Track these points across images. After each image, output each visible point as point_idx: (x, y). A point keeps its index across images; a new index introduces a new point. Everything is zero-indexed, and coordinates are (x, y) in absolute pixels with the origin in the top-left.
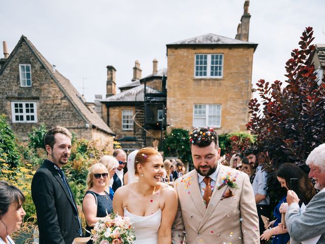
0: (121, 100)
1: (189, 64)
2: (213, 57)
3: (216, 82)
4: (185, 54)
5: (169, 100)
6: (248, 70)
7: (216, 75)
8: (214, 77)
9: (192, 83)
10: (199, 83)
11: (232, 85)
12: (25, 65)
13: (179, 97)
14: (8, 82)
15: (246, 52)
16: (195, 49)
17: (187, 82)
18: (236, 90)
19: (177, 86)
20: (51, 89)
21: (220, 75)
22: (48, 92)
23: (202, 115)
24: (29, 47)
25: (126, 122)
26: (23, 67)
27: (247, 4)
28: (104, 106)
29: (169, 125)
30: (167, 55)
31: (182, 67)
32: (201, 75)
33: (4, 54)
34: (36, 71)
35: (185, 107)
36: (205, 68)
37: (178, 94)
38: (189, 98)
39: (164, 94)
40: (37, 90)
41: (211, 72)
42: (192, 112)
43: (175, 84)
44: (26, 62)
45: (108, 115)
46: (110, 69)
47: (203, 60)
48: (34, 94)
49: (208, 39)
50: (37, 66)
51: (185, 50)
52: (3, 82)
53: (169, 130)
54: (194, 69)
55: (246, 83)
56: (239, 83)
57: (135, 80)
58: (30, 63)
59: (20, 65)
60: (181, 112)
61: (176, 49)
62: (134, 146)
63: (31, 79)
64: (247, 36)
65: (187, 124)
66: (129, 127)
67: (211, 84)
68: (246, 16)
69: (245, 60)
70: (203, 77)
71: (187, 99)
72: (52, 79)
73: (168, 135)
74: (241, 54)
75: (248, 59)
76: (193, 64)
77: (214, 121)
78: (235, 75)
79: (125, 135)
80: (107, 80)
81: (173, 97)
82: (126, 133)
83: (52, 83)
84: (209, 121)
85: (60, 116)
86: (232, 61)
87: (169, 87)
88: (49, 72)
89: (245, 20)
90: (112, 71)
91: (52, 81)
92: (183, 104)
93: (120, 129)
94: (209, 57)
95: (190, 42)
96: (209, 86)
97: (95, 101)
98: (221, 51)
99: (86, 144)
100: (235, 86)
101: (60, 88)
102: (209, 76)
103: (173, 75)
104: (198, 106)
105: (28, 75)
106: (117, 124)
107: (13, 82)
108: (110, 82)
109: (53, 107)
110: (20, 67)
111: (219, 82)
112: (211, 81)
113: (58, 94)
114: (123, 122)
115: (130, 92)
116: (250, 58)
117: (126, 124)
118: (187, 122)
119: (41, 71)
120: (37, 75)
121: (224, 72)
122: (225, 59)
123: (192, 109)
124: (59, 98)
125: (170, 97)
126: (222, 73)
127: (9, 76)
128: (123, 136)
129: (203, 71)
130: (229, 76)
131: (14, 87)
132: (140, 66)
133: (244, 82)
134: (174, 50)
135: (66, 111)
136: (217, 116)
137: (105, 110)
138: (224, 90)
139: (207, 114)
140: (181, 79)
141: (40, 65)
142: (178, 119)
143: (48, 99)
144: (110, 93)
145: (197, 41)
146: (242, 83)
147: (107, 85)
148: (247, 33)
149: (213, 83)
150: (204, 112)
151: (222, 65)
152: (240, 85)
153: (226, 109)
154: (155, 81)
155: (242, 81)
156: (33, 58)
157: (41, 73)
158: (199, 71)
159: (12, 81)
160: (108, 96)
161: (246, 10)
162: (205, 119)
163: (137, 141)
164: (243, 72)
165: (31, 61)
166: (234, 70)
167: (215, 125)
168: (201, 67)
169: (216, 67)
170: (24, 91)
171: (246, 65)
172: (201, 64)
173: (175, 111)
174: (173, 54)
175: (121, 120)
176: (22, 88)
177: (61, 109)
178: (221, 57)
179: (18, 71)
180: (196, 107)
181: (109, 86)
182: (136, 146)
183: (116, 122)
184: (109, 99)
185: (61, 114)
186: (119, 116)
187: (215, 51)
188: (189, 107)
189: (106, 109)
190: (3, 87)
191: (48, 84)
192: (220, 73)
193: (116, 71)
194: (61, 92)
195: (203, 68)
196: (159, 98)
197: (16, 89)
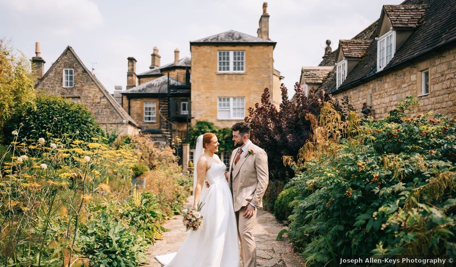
0: (143, 92)
1: (212, 60)
2: (235, 54)
3: (239, 76)
4: (208, 51)
5: (194, 94)
6: (269, 65)
7: (239, 69)
8: (237, 72)
9: (216, 78)
10: (222, 77)
11: (255, 79)
12: (69, 69)
13: (203, 91)
14: (52, 84)
15: (266, 49)
16: (217, 46)
17: (211, 76)
18: (259, 84)
19: (200, 80)
20: (91, 90)
21: (242, 70)
22: (89, 93)
23: (226, 107)
24: (73, 54)
25: (148, 113)
26: (67, 71)
27: (265, 6)
28: (125, 98)
29: (193, 118)
30: (191, 51)
31: (206, 62)
32: (224, 70)
33: (36, 53)
34: (79, 74)
35: (209, 100)
36: (228, 64)
37: (202, 88)
38: (213, 91)
39: (188, 86)
40: (78, 90)
41: (234, 67)
42: (217, 105)
43: (199, 78)
44: (70, 67)
45: (129, 107)
46: (131, 60)
47: (226, 56)
48: (76, 94)
49: (229, 36)
50: (80, 70)
51: (208, 47)
52: (48, 84)
53: (193, 123)
54: (217, 64)
55: (268, 77)
56: (261, 77)
57: (153, 68)
58: (73, 68)
59: (64, 69)
60: (205, 105)
61: (200, 46)
62: (158, 139)
63: (73, 81)
64: (267, 33)
65: (212, 117)
66: (151, 119)
67: (234, 78)
68: (265, 16)
69: (265, 56)
70: (226, 72)
71: (211, 92)
72: (93, 81)
73: (192, 127)
74: (262, 51)
75: (268, 55)
76: (217, 60)
77: (239, 113)
78: (256, 70)
79: (147, 127)
80: (127, 71)
81: (198, 91)
82: (148, 125)
83: (92, 84)
84: (234, 113)
85: (98, 113)
86: (253, 57)
87: (194, 81)
88: (90, 75)
89: (264, 19)
90: (133, 63)
91: (93, 83)
92: (207, 98)
93: (141, 121)
94: (231, 54)
95: (213, 39)
96: (232, 80)
97: (115, 92)
98: (242, 48)
99: (130, 138)
100: (257, 80)
101: (100, 89)
102: (231, 71)
103: (197, 70)
104: (222, 99)
105: (71, 78)
106: (138, 116)
107: (57, 84)
108: (130, 74)
109: (92, 105)
110: (64, 71)
111: (242, 76)
112: (234, 76)
113: (97, 94)
114: (144, 113)
115: (152, 83)
116: (270, 54)
117: (148, 116)
118: (212, 115)
119: (83, 74)
120: (79, 78)
121: (246, 67)
122: (247, 55)
123: (217, 102)
124: (99, 97)
125: (194, 90)
126: (244, 68)
127: (53, 79)
128: (145, 128)
129: (226, 66)
130: (252, 71)
131: (57, 87)
132: (159, 52)
133: (265, 76)
134: (197, 47)
135: (105, 108)
136: (242, 108)
137: (125, 101)
138: (247, 84)
139: (231, 106)
140: (205, 74)
141: (83, 70)
142: (203, 111)
143: (89, 98)
144: (130, 85)
145: (219, 38)
146: (263, 77)
147: (128, 76)
148: (267, 30)
149: (236, 77)
150: (229, 105)
151: (244, 61)
152: (262, 79)
153: (249, 102)
154: (177, 71)
155: (263, 75)
156: (76, 64)
157: (83, 76)
158: (222, 66)
159: (56, 82)
160: (128, 87)
161: (264, 11)
162: (229, 111)
163: (163, 134)
164: (264, 67)
165: (74, 66)
166: (255, 65)
167: (239, 117)
168: (224, 63)
169: (239, 63)
170: (66, 92)
171: (267, 60)
172: (224, 59)
173: (200, 104)
174: (196, 51)
175: (142, 112)
176: (64, 88)
177: (101, 107)
178: (243, 54)
179: (62, 74)
180: (220, 100)
181: (130, 78)
182: (161, 139)
183: (137, 114)
184: (129, 91)
185: (100, 111)
186: (141, 108)
187: (237, 48)
188: (213, 100)
189: (128, 101)
190: (47, 88)
191: (89, 85)
192: (242, 68)
193: (136, 61)
194: (101, 93)
195: (226, 63)
196: (182, 90)
197: (59, 89)
